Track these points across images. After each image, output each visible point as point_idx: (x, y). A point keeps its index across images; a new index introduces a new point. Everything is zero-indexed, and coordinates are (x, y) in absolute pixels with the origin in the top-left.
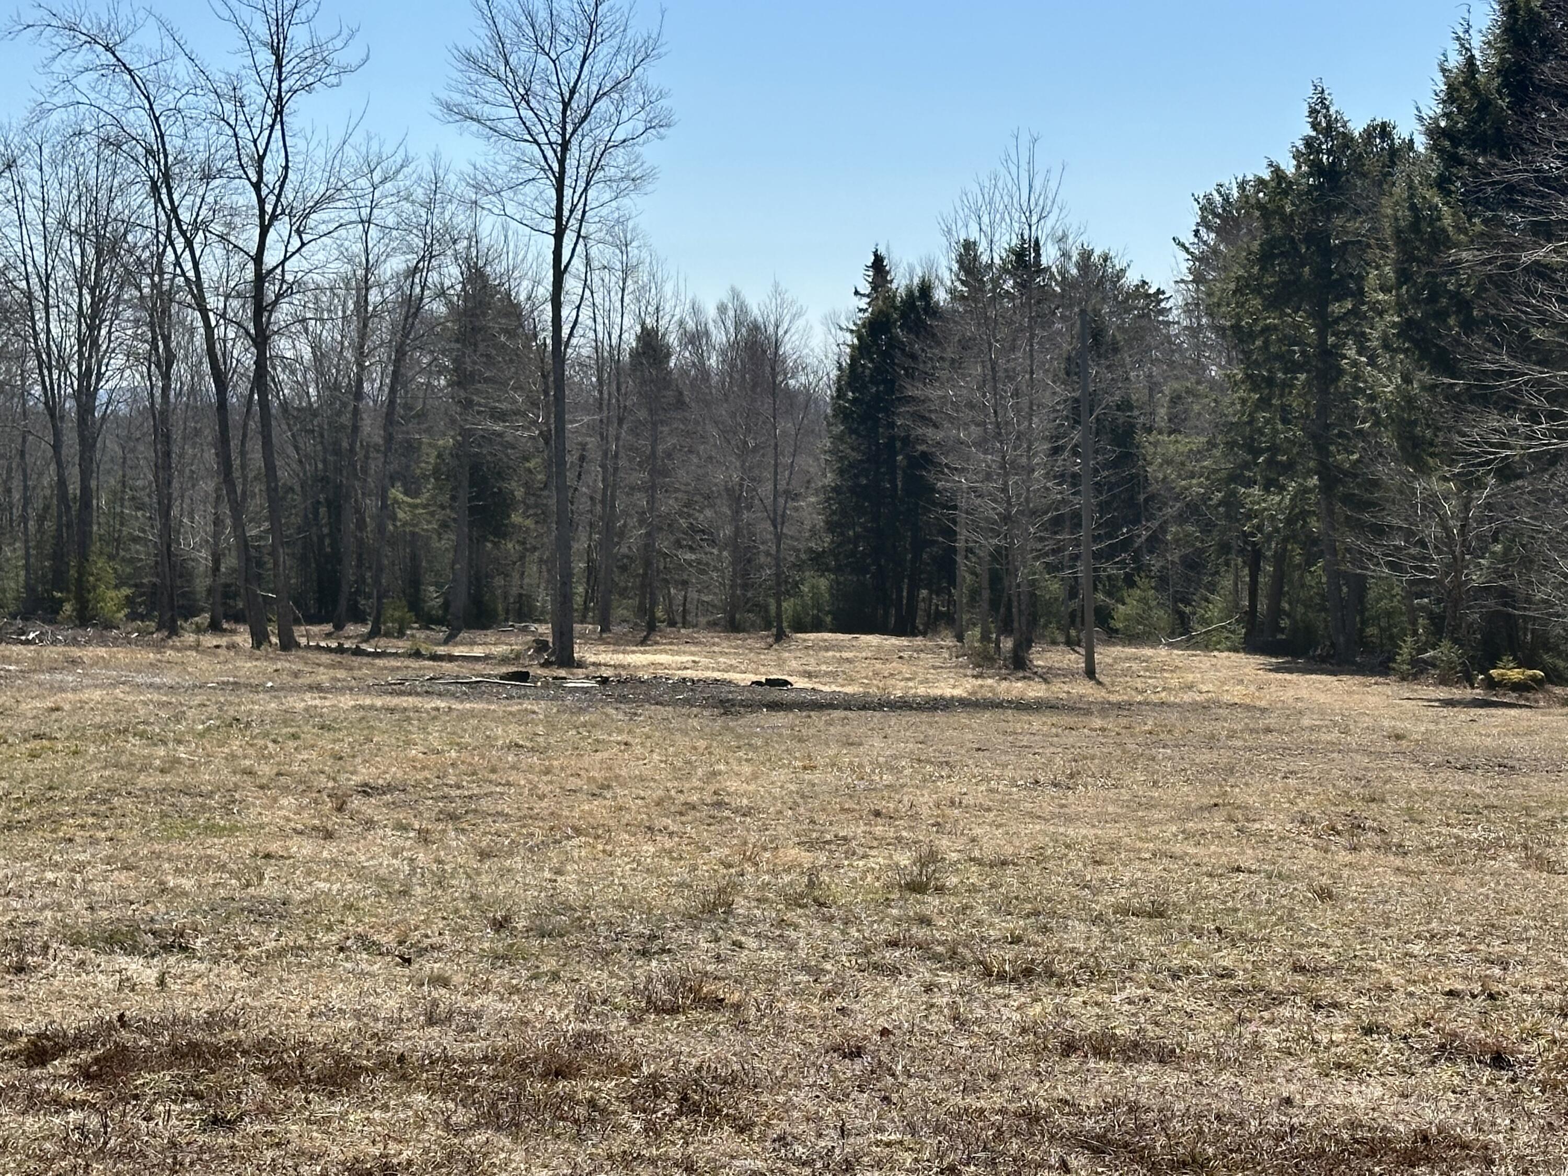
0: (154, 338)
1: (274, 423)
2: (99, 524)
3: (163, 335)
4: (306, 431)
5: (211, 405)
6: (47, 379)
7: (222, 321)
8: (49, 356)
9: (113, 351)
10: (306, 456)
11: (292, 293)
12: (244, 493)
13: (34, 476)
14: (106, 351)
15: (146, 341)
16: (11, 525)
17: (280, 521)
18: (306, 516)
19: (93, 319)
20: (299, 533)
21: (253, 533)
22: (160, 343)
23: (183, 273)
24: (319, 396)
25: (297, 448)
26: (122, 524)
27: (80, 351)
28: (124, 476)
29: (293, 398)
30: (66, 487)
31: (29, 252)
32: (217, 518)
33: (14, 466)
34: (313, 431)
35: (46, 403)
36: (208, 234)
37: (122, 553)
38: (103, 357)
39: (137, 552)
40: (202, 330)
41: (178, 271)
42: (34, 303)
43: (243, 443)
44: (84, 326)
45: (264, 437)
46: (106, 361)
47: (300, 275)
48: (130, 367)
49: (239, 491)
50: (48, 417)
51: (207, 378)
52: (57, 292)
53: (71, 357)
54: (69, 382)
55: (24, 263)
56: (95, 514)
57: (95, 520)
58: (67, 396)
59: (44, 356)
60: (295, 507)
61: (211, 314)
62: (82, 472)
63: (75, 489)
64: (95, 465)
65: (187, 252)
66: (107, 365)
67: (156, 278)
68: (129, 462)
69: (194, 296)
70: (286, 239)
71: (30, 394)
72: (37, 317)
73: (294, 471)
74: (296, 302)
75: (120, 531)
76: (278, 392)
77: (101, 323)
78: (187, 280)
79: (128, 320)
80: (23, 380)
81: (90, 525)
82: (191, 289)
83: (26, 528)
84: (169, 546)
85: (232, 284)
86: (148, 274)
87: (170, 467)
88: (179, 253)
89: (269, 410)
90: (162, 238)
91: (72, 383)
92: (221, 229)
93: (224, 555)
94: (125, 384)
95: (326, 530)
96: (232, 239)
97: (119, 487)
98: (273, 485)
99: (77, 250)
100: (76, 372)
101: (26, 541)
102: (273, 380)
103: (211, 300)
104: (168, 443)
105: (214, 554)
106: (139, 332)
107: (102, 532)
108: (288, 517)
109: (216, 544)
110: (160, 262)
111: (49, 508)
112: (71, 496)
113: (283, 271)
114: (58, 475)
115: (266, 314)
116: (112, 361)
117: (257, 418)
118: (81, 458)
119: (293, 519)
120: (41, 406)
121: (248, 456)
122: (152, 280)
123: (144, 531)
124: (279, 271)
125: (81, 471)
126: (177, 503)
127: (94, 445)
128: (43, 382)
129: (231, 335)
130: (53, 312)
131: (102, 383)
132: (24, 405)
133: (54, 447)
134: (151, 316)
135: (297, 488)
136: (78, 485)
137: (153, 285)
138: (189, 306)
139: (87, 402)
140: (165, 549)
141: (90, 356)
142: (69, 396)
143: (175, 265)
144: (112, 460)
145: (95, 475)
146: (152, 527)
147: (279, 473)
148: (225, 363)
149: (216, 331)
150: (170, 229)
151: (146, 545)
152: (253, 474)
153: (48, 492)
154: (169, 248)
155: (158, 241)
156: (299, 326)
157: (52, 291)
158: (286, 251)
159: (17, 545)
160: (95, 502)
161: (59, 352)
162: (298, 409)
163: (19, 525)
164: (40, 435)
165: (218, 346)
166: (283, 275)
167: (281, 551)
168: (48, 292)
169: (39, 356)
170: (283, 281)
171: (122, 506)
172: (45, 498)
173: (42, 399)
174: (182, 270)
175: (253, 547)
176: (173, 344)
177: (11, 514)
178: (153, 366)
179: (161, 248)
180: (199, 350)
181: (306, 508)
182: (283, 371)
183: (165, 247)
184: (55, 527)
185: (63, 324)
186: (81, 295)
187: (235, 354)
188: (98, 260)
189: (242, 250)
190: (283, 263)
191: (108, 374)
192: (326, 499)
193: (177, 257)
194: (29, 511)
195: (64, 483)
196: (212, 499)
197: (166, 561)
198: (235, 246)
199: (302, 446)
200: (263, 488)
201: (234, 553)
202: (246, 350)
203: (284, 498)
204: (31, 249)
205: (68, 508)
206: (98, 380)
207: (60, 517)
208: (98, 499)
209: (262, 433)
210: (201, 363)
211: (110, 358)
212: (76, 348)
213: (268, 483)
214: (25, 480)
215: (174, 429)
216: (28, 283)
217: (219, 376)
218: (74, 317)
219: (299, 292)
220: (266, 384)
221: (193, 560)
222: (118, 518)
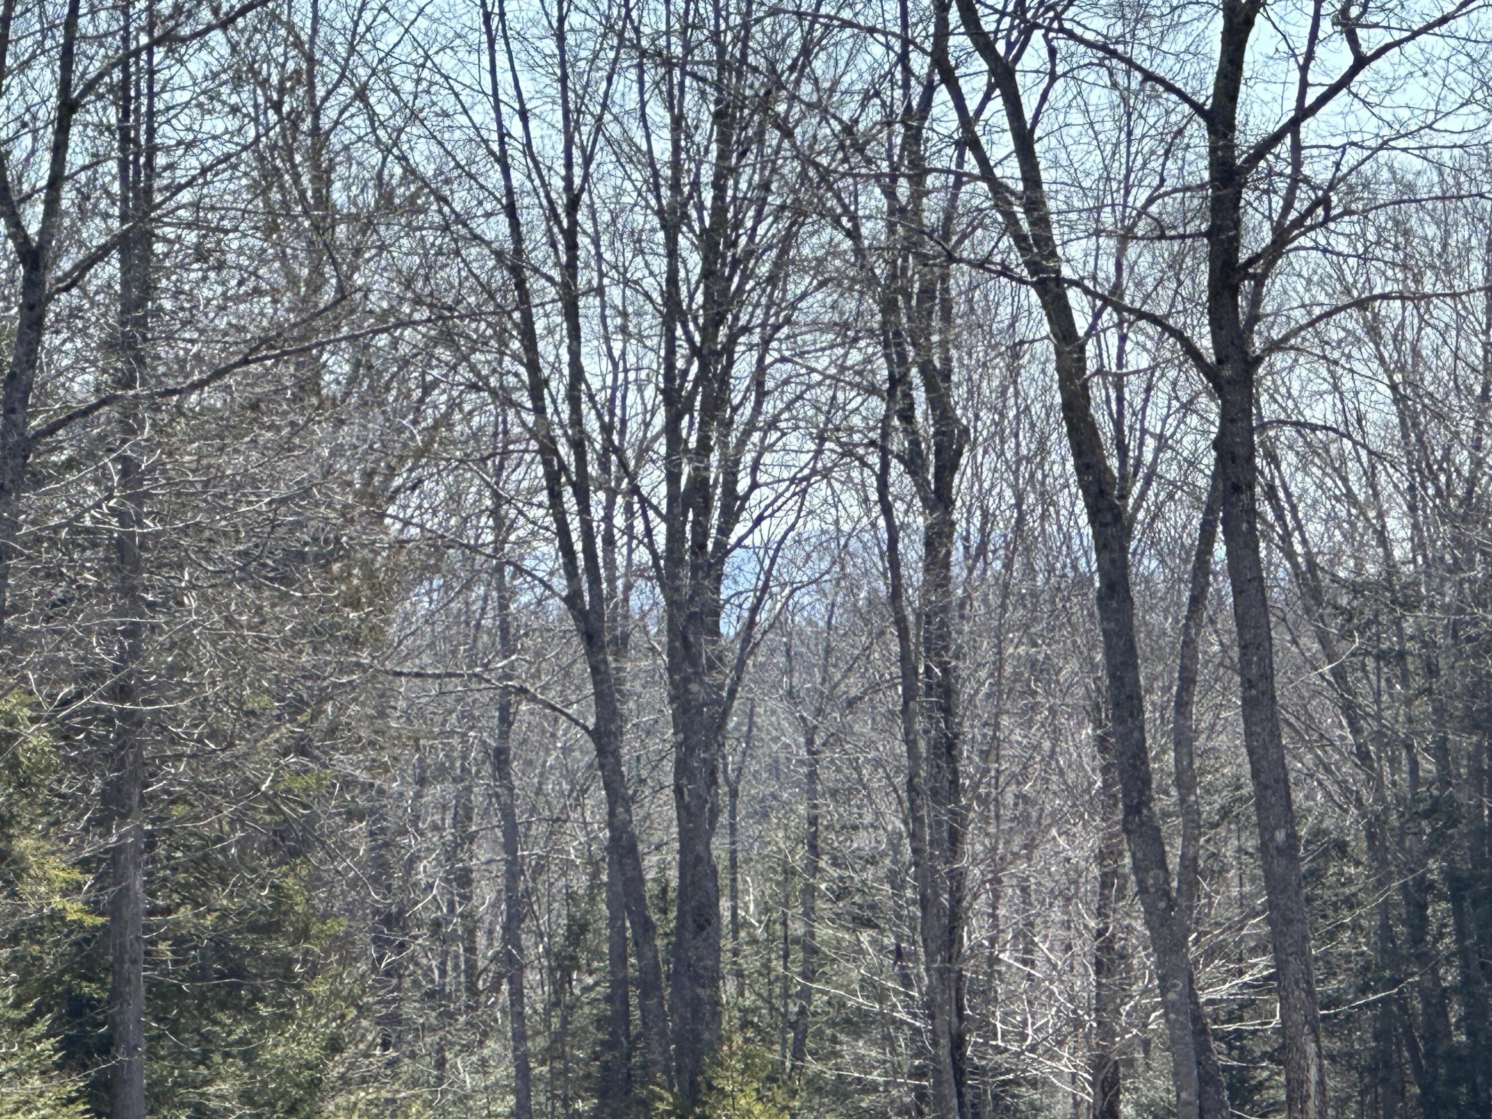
0: (898, 381)
1: (1279, 636)
2: (739, 974)
3: (926, 369)
4: (1381, 656)
5: (1082, 581)
6: (574, 524)
7: (1109, 316)
8: (578, 445)
9: (772, 424)
10: (1378, 736)
11: (1327, 219)
12: (1189, 863)
13: (539, 830)
14: (750, 427)
15: (872, 390)
16: (473, 990)
17: (1303, 953)
18: (1385, 930)
19: (709, 330)
20: (1363, 990)
21: (1222, 991)
22: (920, 395)
23: (987, 173)
24: (1419, 546)
25: (1349, 709)
26: (809, 975)
27: (672, 429)
28: (813, 821)
29: (1337, 554)
30: (637, 860)
31: (515, 126)
32: (1107, 947)
33: (478, 798)
34: (1402, 655)
35: (572, 600)
36: (1061, 44)
37: (814, 1066)
38: (742, 443)
39: (859, 1061)
40: (1046, 349)
41: (971, 165)
42: (535, 283)
43: (1182, 705)
44: (683, 349)
45: (1248, 684)
46: (747, 459)
47: (1353, 156)
48: (826, 474)
49: (1173, 862)
50: (577, 645)
51: (1064, 499)
52: (596, 243)
53: (644, 450)
54: (639, 526)
55: (502, 160)
56: (727, 944)
57: (726, 968)
58: (635, 572)
59: (563, 449)
60: (1351, 903)
61: (1073, 295)
62: (685, 812)
63: (663, 868)
64: (723, 790)
65: (997, 103)
66: (756, 466)
67: (903, 188)
68: (827, 775)
69: (1020, 239)
70: (1302, 48)
71: (520, 570)
72: (539, 327)
73: (1342, 784)
74: (1342, 245)
75: (806, 994)
76: (1286, 537)
77: (732, 340)
78: (998, 188)
79: (816, 326)
80: (502, 526)
81: (714, 978)
82: (1010, 217)
83: (517, 994)
84: (958, 1044)
85: (1140, 196)
86: (878, 177)
87: (955, 787)
88: (972, 105)
89: (1261, 588)
90: (920, 63)
91: (649, 532)
92: (1099, 24)
93: (1130, 1063)
94: (813, 526)
95: (1450, 977)
96: (1140, 55)
97: (799, 858)
98: (1280, 836)
99: (657, 112)
100: (660, 496)
101: (520, 1037)
102: (1271, 493)
103: (1075, 250)
104: (948, 711)
105: (1098, 1064)
106: (855, 357)
107: (749, 1000)
108: (1332, 936)
109: (1106, 1031)
110: (914, 137)
111: (584, 928)
112: (651, 888)
113: (1297, 147)
114: (610, 825)
115: (1247, 285)
116: (767, 458)
117: (1227, 620)
118: (681, 767)
119: (1345, 943)
120: (555, 606)
121: (1200, 742)
122: (890, 193)
123: (881, 996)
124: (1284, 148)
125: (683, 808)
126: (982, 903)
127: (721, 726)
128: (563, 532)
129: (1138, 360)
130: (588, 305)
131: (739, 530)
132: (503, 606)
133: (596, 735)
134: (888, 307)
135: (1358, 844)
136: (672, 855)
137: (896, 212)
138: (1005, 271)
139: (697, 590)
140: (944, 1053)
141: (704, 448)
142: (641, 572)
143: (960, 145)
144: (774, 769)
145: (724, 819)
146: (906, 980)
147: (1298, 796)
148: (1122, 450)
149: (1090, 349)
150: (942, 33)
151: (889, 1041)
152: (1219, 801)
153: (580, 883)
154: (942, 95)
155: (908, 71)
156: (1352, 321)
157: (583, 241)
158: (1304, 85)
159: (492, 1045)
160: (725, 904)
161: (606, 429)
162: (1355, 589)
163: (495, 988)
164: (552, 696)
165: (1097, 393)
166: (1297, 163)
167: (1311, 1048)
168: (572, 247)
169: (548, 450)
170: (1296, 179)
171: (809, 913)
172: (571, 897)
173: (560, 583)
174: (983, 160)
175: (1222, 1037)
176: (958, 395)
177: (471, 950)
178: (896, 468)
179: (917, 90)
180: (1037, 409)
181: (1385, 907)
182: (1304, 466)
183: (929, 90)
184: (602, 990)
185: (617, 347)
186: (672, 253)
187: (1153, 423)
188: (724, 140)
189: (1170, 88)
190: (1293, 126)
191: (762, 495)
192: (1451, 876)
193: (967, 121)
194: (527, 940)
195: (633, 849)
196: (1089, 885)
197: (950, 1090)
198: (1148, 76)
199: (1366, 702)
200: (1251, 844)
201: (1161, 1060)
202: (1188, 407)
203: (1316, 875)
204: (524, 114)
205: (646, 928)
206: (730, 518)
207: (619, 958)
208: (734, 897)
209: (1243, 669)
210: (1042, 449)
211: (763, 449)
212: (659, 420)
213: (1265, 829)
214: (510, 846)
215: (964, 667)
216: (515, 225)
217: (1102, 493)
218: (650, 323)
219: (1348, 212)
220: (1253, 514)
221: (1034, 1083)
222: (797, 954)
